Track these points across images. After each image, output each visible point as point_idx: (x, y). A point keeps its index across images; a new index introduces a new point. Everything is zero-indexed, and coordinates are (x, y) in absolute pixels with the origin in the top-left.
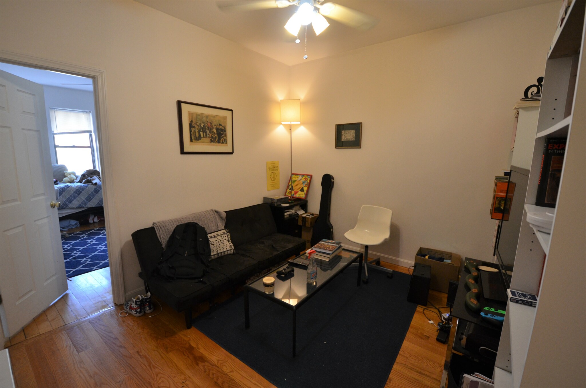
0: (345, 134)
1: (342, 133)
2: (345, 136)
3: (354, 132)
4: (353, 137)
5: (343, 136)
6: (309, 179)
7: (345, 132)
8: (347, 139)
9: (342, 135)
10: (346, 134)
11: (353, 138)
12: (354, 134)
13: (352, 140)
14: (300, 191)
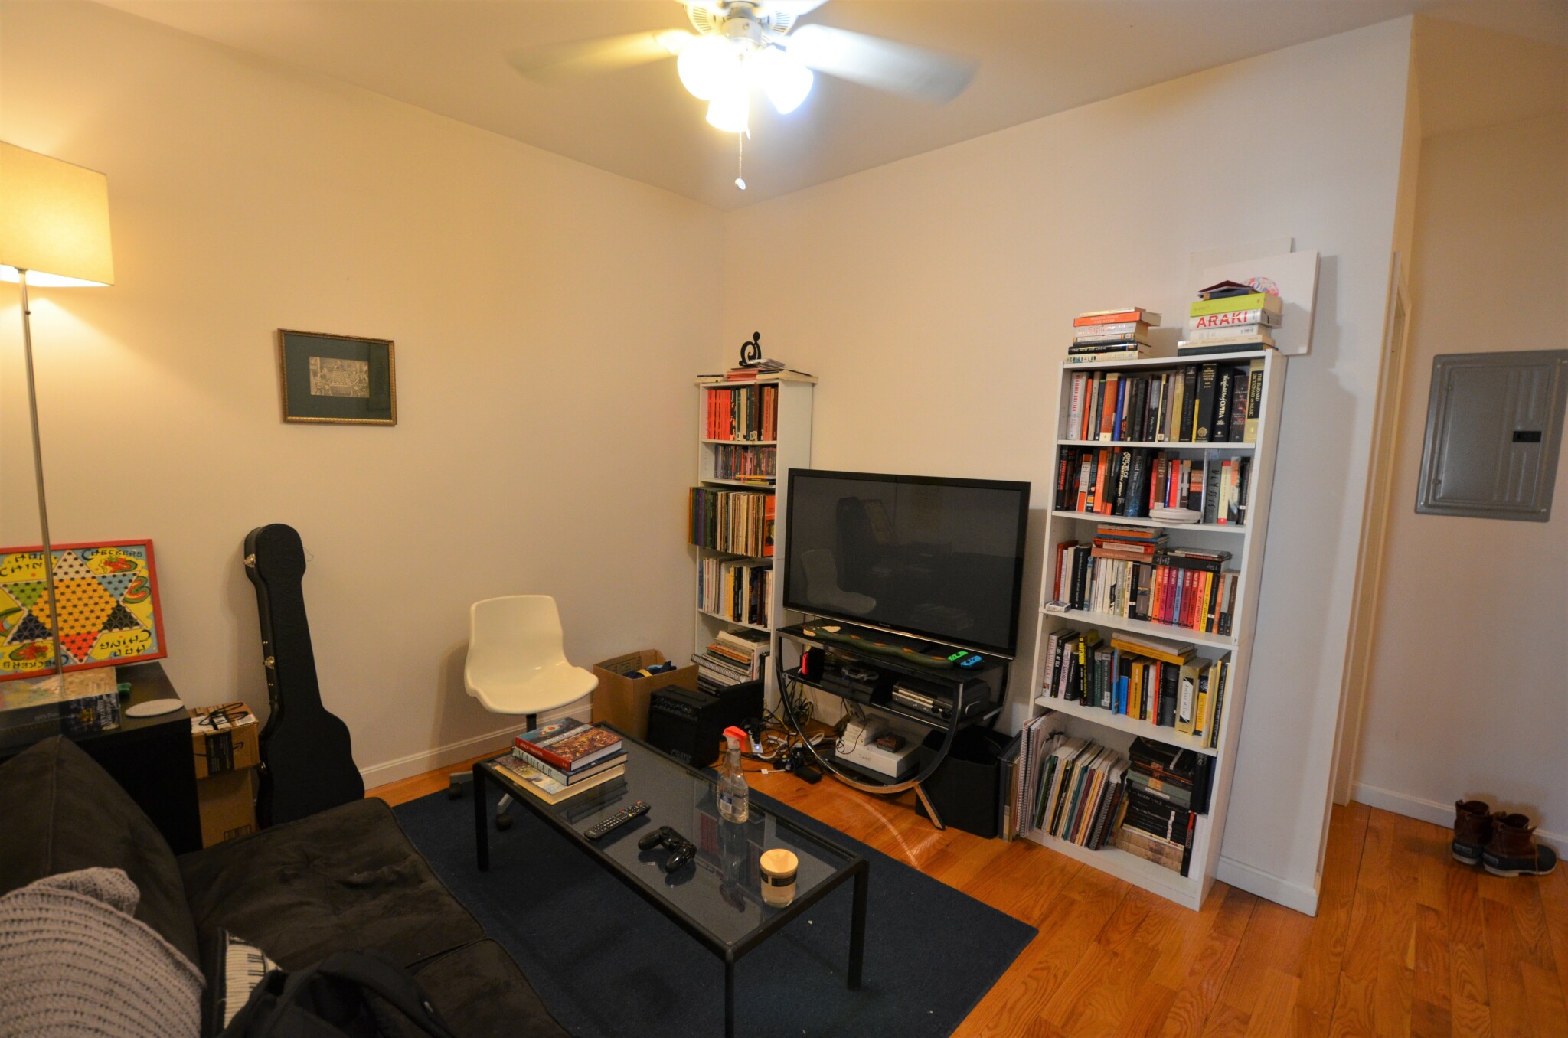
0: (325, 371)
1: (311, 367)
2: (323, 377)
3: (366, 368)
4: (364, 387)
5: (318, 378)
6: (142, 563)
7: (322, 363)
8: (332, 388)
9: (311, 374)
10: (331, 371)
11: (361, 390)
12: (365, 376)
13: (360, 395)
14: (109, 626)
